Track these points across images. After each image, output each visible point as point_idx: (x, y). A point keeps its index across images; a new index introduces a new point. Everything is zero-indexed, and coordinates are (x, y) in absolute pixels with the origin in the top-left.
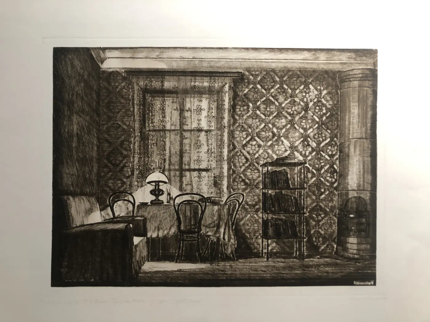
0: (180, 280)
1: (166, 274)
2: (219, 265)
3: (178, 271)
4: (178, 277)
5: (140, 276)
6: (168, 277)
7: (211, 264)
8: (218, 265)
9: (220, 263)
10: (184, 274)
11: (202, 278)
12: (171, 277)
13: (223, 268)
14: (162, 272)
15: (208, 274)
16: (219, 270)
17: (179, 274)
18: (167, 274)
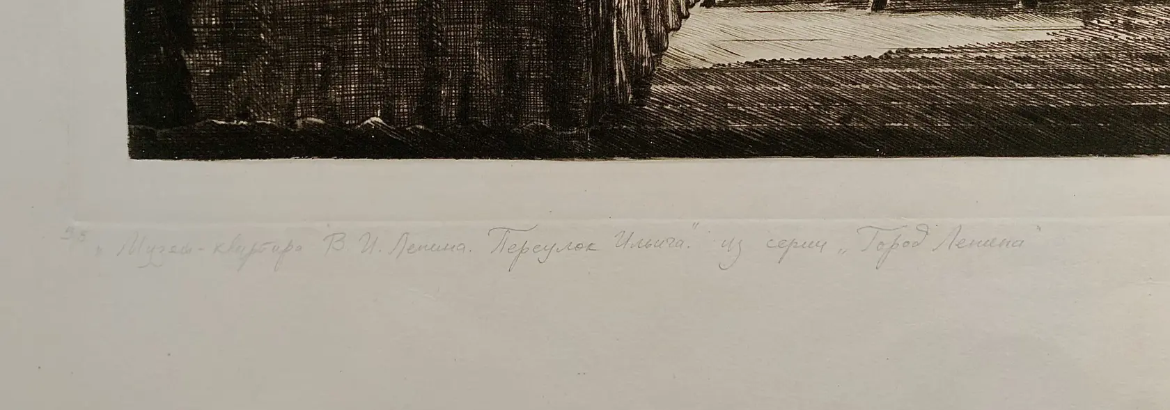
0: (898, 114)
1: (817, 80)
2: (1137, 21)
3: (887, 59)
4: (888, 96)
5: (662, 96)
6: (826, 101)
7: (1087, 17)
8: (1127, 26)
9: (1138, 9)
10: (924, 81)
11: (1034, 103)
12: (842, 99)
13: (1157, 43)
14: (791, 66)
15: (1069, 77)
16: (1132, 54)
17: (897, 80)
18: (823, 82)
